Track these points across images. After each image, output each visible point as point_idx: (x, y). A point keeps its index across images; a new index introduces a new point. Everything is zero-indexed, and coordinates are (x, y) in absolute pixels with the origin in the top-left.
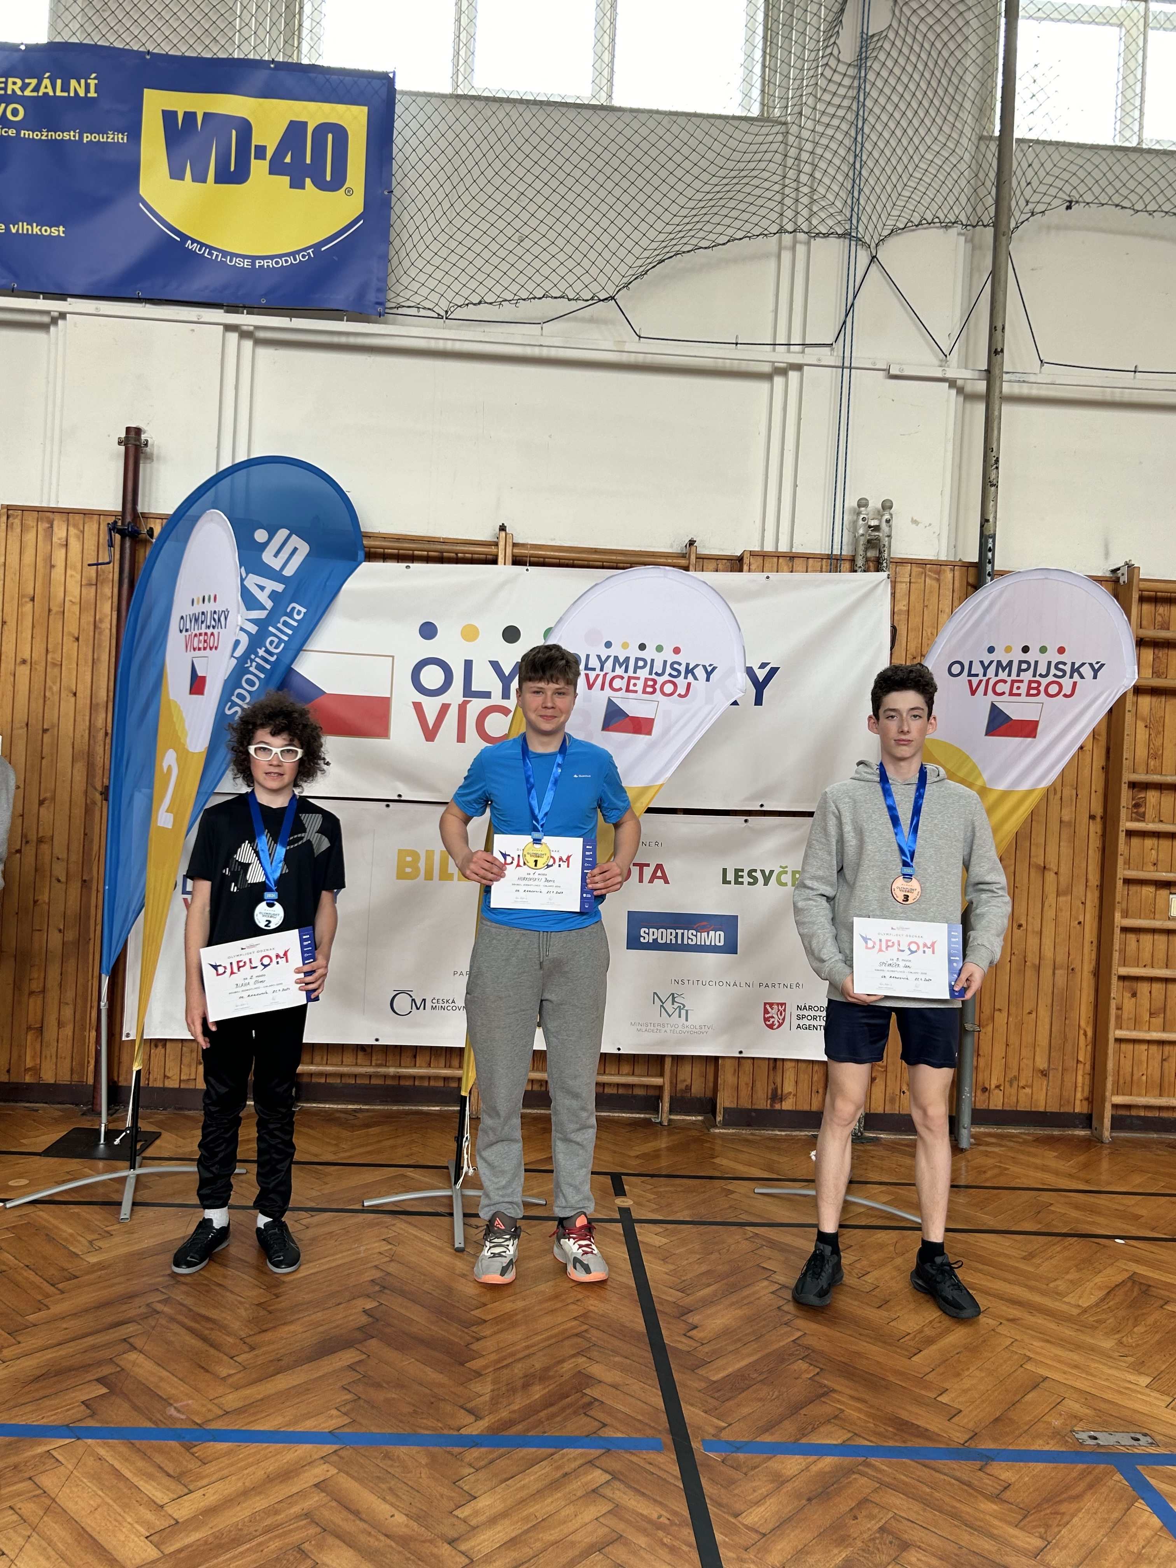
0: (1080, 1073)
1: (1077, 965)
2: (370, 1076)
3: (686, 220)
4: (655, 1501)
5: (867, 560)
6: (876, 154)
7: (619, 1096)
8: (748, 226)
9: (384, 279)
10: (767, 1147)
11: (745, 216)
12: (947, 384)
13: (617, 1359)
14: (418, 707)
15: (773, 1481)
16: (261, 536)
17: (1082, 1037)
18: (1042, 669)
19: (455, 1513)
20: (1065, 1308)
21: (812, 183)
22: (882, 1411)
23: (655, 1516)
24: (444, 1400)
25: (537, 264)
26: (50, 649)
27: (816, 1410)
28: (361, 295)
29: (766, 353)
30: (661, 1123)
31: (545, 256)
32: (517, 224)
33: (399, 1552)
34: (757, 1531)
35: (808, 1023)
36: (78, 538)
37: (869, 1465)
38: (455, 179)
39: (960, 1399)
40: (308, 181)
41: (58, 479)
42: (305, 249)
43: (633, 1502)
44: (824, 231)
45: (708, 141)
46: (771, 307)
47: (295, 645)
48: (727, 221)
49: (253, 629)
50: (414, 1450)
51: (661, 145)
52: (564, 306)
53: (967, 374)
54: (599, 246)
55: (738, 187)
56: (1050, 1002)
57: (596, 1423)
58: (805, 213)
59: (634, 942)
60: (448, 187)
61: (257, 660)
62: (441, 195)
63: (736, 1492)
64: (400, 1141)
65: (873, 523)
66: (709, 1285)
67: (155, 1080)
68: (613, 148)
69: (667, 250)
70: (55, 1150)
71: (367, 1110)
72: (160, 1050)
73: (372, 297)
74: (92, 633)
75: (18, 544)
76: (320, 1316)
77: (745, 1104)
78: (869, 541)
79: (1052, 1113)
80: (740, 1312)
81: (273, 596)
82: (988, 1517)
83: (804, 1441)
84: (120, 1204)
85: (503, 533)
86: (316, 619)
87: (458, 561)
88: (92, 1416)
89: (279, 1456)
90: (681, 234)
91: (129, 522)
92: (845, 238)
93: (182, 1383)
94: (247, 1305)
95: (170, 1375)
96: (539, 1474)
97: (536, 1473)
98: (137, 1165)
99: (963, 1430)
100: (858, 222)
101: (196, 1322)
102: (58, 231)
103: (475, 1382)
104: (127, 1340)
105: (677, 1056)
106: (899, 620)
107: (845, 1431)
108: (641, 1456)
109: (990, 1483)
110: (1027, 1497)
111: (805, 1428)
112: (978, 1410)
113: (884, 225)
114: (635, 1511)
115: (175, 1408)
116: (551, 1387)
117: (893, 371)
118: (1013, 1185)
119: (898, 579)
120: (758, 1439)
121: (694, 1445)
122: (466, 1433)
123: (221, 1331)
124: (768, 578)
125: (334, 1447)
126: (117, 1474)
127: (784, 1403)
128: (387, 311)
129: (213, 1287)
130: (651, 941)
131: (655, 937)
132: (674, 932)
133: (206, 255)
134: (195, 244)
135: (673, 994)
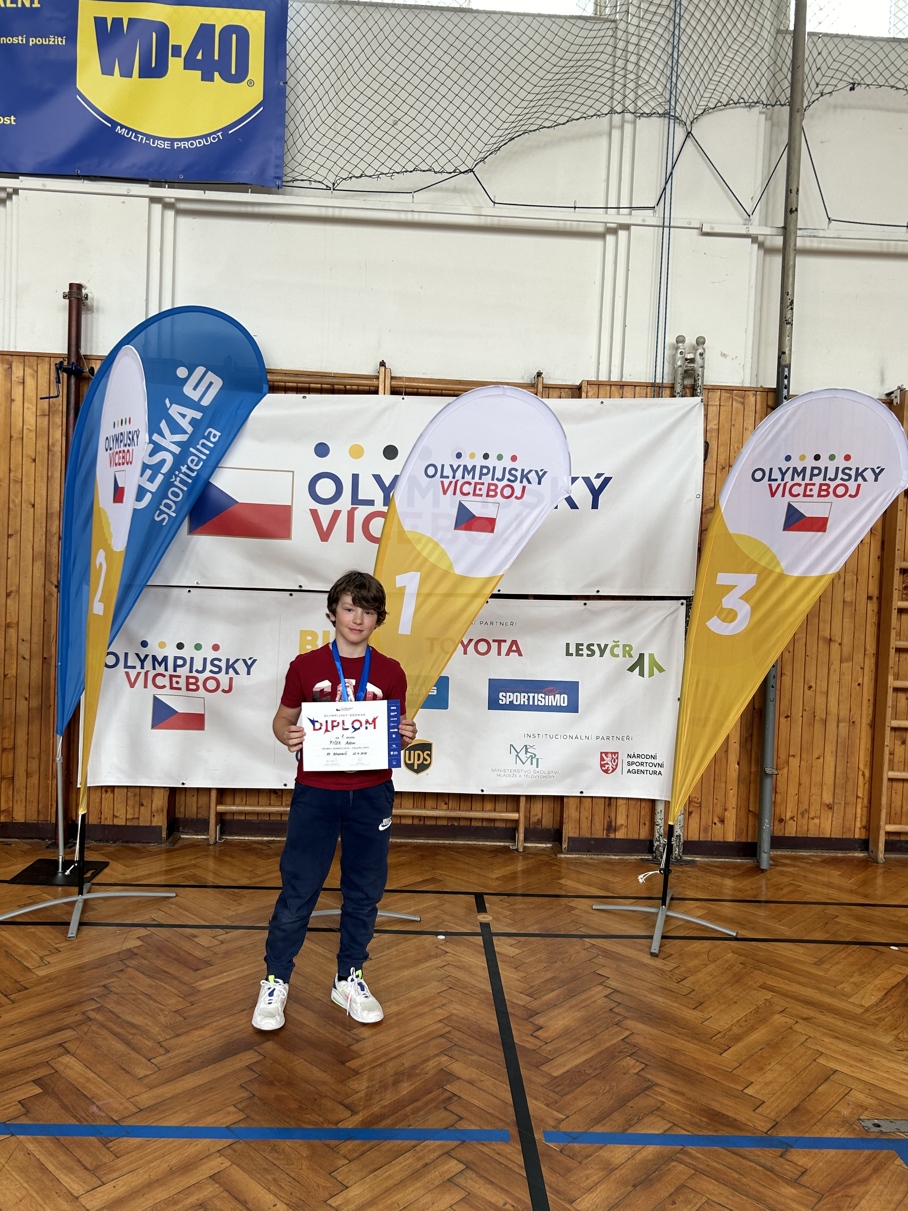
0: (859, 806)
1: (857, 719)
2: (281, 814)
3: (532, 104)
4: (502, 1188)
5: (684, 387)
6: (691, 45)
7: (483, 828)
8: (584, 109)
9: (281, 158)
10: (603, 870)
11: (581, 100)
12: (750, 240)
13: (474, 1057)
14: (314, 513)
15: (603, 1169)
16: (182, 372)
17: (861, 778)
18: (831, 474)
19: (328, 1202)
20: (850, 1008)
21: (637, 71)
22: (697, 1103)
23: (500, 1203)
24: (326, 1096)
25: (408, 142)
26: (12, 469)
27: (641, 1102)
28: (262, 171)
29: (600, 216)
30: (517, 850)
31: (415, 136)
32: (391, 108)
35: (636, 768)
36: (33, 376)
37: (686, 1153)
38: (339, 71)
39: (764, 1092)
40: (216, 74)
41: (16, 328)
42: (215, 133)
43: (482, 1190)
44: (648, 112)
45: (550, 36)
46: (604, 177)
47: (212, 463)
48: (566, 104)
49: (177, 450)
50: (298, 1143)
51: (511, 40)
52: (432, 178)
53: (768, 231)
54: (460, 127)
55: (575, 75)
56: (834, 749)
57: (455, 1117)
58: (632, 96)
59: (494, 704)
60: (333, 78)
61: (181, 475)
62: (327, 85)
63: (572, 1179)
65: (689, 356)
66: (553, 990)
67: (106, 819)
68: (471, 43)
69: (517, 129)
70: (22, 879)
72: (110, 795)
73: (271, 172)
74: (46, 456)
76: (226, 1021)
77: (586, 834)
78: (686, 372)
79: (836, 839)
80: (578, 1014)
81: (193, 422)
82: (788, 1201)
83: (630, 1131)
84: (68, 924)
85: (383, 368)
86: (229, 441)
87: (346, 392)
88: (25, 1114)
89: (182, 1150)
90: (528, 116)
91: (73, 363)
92: (665, 117)
93: (105, 1083)
94: (166, 1013)
95: (96, 1077)
96: (404, 1164)
97: (401, 1164)
98: (85, 891)
99: (766, 1119)
100: (676, 103)
101: (122, 1027)
102: (10, 120)
103: (353, 1080)
104: (63, 1045)
105: (531, 796)
106: (711, 437)
107: (666, 1122)
108: (492, 1147)
109: (790, 1168)
110: (821, 1181)
111: (631, 1120)
112: (779, 1101)
113: (698, 105)
114: (485, 1199)
115: (97, 1106)
116: (417, 1084)
117: (705, 230)
118: (805, 899)
119: (710, 403)
120: (591, 1130)
121: (537, 1136)
122: (343, 1127)
123: (142, 1036)
124: (602, 403)
125: (230, 1141)
126: (43, 1168)
127: (614, 1097)
128: (284, 184)
129: (140, 996)
130: (508, 703)
131: (511, 700)
132: (526, 695)
133: (133, 138)
134: (124, 130)
135: (526, 746)
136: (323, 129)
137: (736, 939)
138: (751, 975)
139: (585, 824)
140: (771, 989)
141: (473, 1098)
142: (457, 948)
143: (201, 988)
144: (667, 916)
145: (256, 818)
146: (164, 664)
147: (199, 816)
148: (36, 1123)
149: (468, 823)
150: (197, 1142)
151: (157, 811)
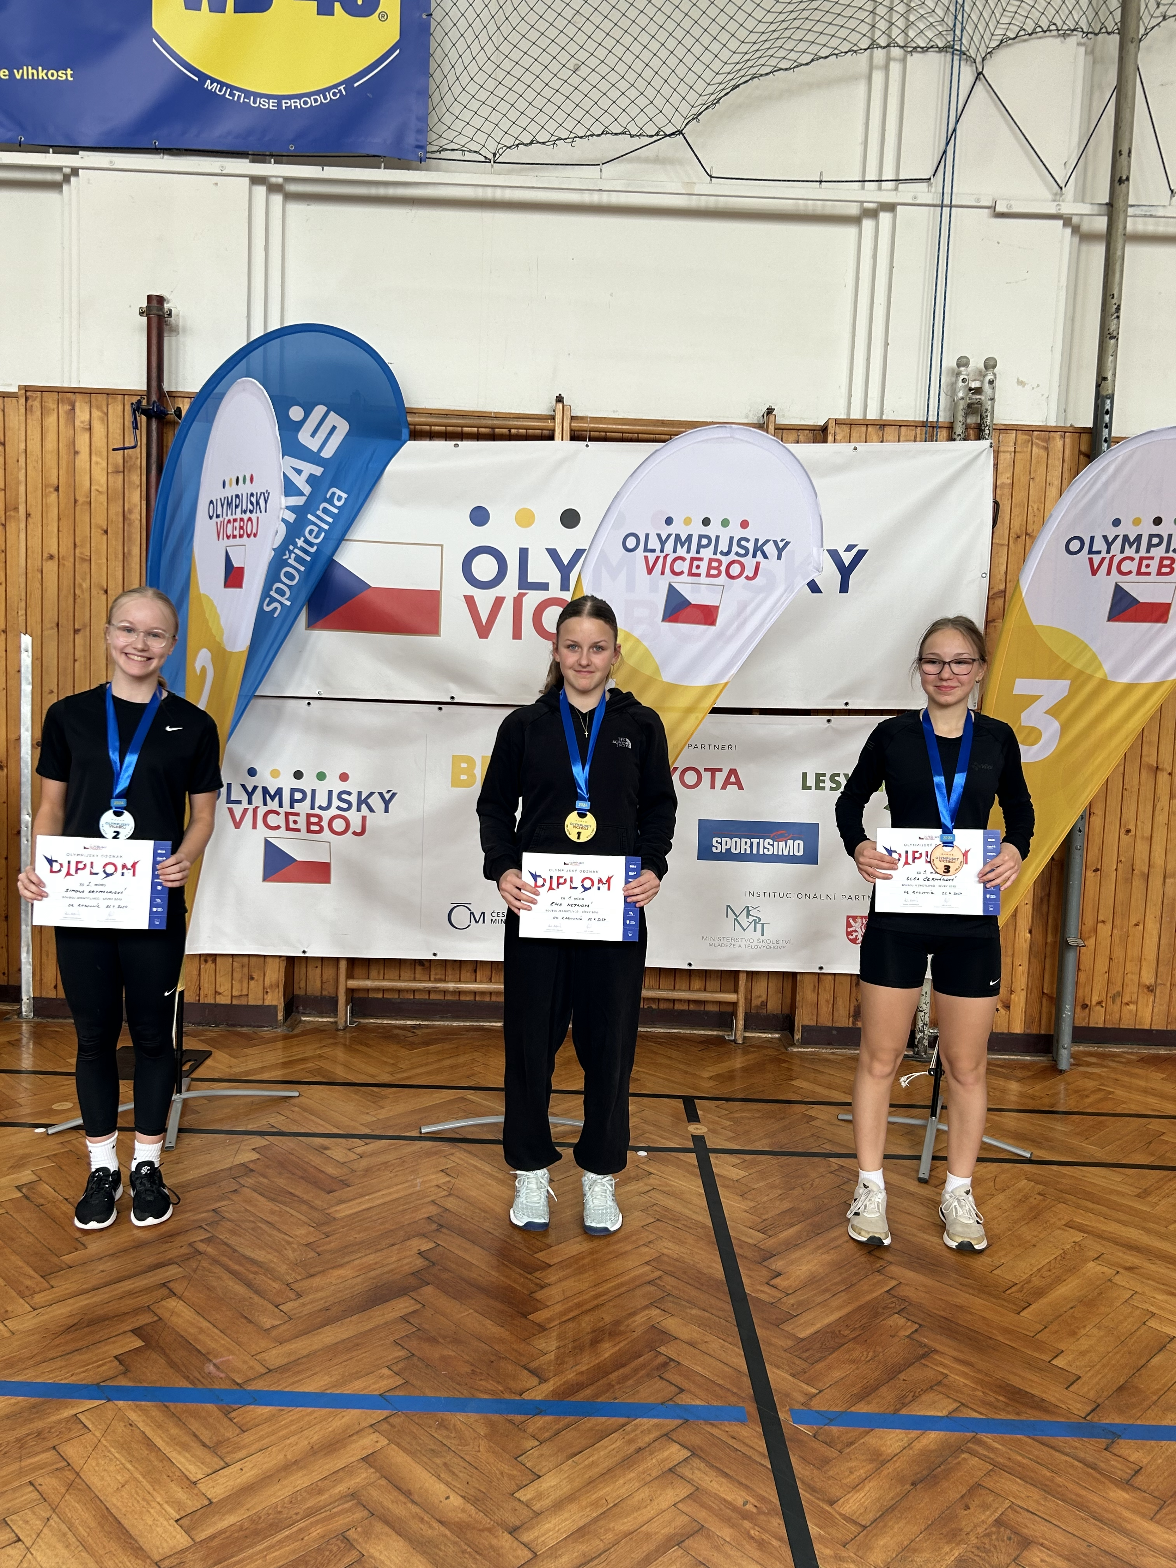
2: (429, 992)
3: (764, 37)
4: (740, 1483)
5: (967, 427)
7: (690, 1012)
8: (834, 42)
9: (423, 119)
11: (831, 30)
12: (1061, 222)
13: (694, 1311)
14: (470, 601)
15: (871, 1461)
19: (516, 1495)
22: (991, 1376)
23: (739, 1502)
24: (505, 1358)
25: (595, 95)
26: (78, 543)
27: (914, 1374)
28: (399, 138)
29: (853, 192)
30: (735, 1041)
31: (604, 86)
33: (455, 1543)
34: (855, 1523)
36: (103, 420)
37: (980, 1443)
39: (1078, 1363)
40: (337, 5)
41: (79, 357)
42: (335, 86)
43: (714, 1485)
44: (922, 45)
46: (860, 138)
47: (336, 535)
48: (810, 37)
49: (291, 517)
50: (473, 1416)
52: (625, 144)
53: (1085, 209)
54: (665, 72)
56: (1159, 913)
57: (673, 1388)
58: (901, 23)
59: (705, 852)
61: (296, 551)
63: (831, 1473)
64: (461, 1060)
65: (974, 385)
66: (792, 1225)
67: (206, 996)
69: (742, 73)
71: (427, 1026)
72: (210, 965)
73: (411, 139)
74: (121, 525)
75: (39, 429)
76: (371, 1259)
77: (825, 1021)
78: (969, 406)
79: (1158, 1031)
80: (827, 1258)
81: (312, 480)
82: (1119, 1509)
83: (904, 1412)
85: (560, 405)
86: (358, 506)
87: (510, 437)
88: (124, 1373)
89: (324, 1423)
90: (758, 54)
91: (155, 402)
92: (947, 52)
93: (223, 1336)
94: (295, 1246)
95: (211, 1326)
96: (610, 1448)
97: (606, 1447)
98: (184, 1088)
99: (1084, 1400)
100: (962, 31)
101: (241, 1264)
102: (66, 74)
103: (539, 1338)
104: (167, 1284)
105: (752, 972)
106: (1002, 495)
107: (950, 1401)
108: (723, 1428)
109: (1119, 1466)
110: (1162, 1483)
111: (905, 1397)
112: (1100, 1376)
113: (993, 35)
114: (718, 1496)
115: (215, 1365)
116: (622, 1345)
117: (999, 209)
118: (1119, 1110)
119: (1002, 449)
120: (853, 1409)
121: (782, 1416)
122: (529, 1398)
123: (266, 1276)
124: (855, 449)
125: (386, 1413)
126: (149, 1443)
127: (880, 1366)
128: (429, 155)
129: (260, 1225)
130: (724, 851)
131: (728, 847)
132: (748, 841)
133: (227, 96)
134: (215, 84)
135: (748, 907)
136: (481, 78)
137: (1030, 1161)
138: (1053, 1209)
139: (825, 1009)
140: (1080, 1229)
141: (695, 1364)
142: (663, 1168)
143: (338, 1216)
144: (938, 1130)
145: (397, 996)
146: (277, 798)
147: (325, 993)
148: (139, 1385)
149: (671, 1006)
150: (344, 1414)
151: (271, 986)
